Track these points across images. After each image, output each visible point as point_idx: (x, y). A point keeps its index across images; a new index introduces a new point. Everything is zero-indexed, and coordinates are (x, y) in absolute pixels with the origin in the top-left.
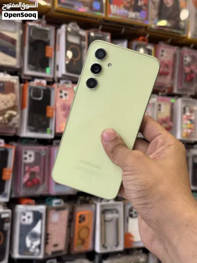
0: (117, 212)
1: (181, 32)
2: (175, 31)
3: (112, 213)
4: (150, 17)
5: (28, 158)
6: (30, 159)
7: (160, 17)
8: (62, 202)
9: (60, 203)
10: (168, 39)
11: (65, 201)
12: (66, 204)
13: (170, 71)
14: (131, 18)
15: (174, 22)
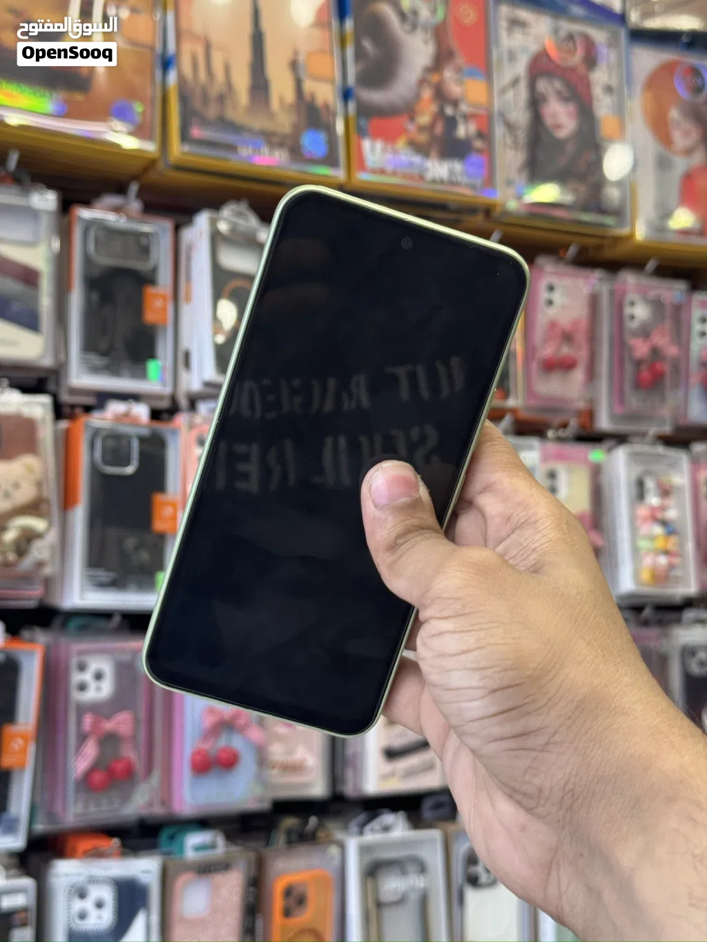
0: (422, 868)
1: (609, 220)
2: (586, 217)
3: (404, 873)
4: (500, 176)
5: (92, 684)
6: (98, 689)
7: (536, 171)
8: (220, 841)
9: (213, 846)
10: (567, 247)
11: (230, 837)
12: (235, 849)
13: (582, 354)
14: (434, 181)
15: (583, 189)
